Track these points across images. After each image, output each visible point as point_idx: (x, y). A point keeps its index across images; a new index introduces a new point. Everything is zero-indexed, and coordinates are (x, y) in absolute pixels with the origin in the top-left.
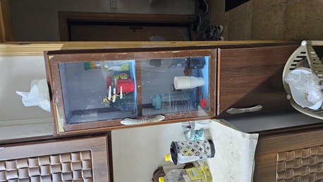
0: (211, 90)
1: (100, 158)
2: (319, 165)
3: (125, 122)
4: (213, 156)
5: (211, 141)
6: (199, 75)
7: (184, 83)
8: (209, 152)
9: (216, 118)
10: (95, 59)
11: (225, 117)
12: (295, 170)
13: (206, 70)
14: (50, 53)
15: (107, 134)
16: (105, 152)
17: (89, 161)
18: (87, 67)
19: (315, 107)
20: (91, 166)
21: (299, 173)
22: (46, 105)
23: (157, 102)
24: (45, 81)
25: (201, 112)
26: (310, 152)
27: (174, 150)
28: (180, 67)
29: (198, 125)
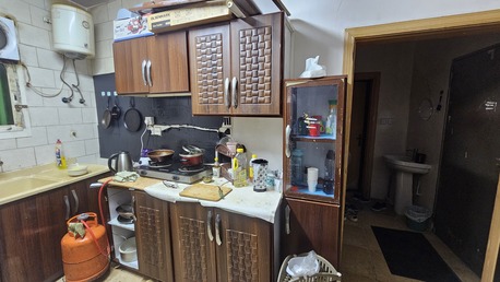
0: (306, 195)
1: (265, 109)
2: (244, 279)
3: (288, 128)
4: (255, 190)
5: (265, 190)
6: (318, 189)
7: (312, 176)
8: (258, 188)
9: (284, 197)
10: (339, 110)
11: (283, 204)
12: (243, 247)
13: (321, 194)
14: (346, 79)
15: (281, 115)
16: (268, 113)
17: (263, 102)
18: (331, 102)
19: (288, 270)
20: (260, 102)
21: (240, 250)
22: (307, 74)
23: (298, 153)
24: (325, 75)
25: (289, 186)
26: (254, 273)
27: (262, 162)
28: (325, 174)
29: (278, 183)
